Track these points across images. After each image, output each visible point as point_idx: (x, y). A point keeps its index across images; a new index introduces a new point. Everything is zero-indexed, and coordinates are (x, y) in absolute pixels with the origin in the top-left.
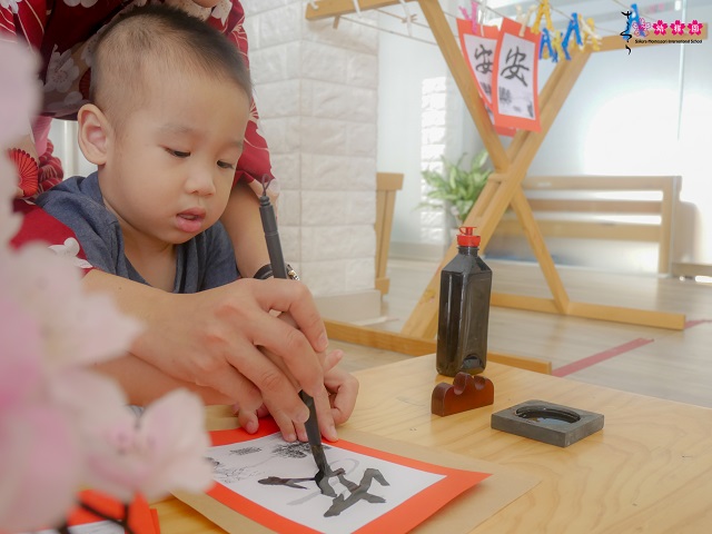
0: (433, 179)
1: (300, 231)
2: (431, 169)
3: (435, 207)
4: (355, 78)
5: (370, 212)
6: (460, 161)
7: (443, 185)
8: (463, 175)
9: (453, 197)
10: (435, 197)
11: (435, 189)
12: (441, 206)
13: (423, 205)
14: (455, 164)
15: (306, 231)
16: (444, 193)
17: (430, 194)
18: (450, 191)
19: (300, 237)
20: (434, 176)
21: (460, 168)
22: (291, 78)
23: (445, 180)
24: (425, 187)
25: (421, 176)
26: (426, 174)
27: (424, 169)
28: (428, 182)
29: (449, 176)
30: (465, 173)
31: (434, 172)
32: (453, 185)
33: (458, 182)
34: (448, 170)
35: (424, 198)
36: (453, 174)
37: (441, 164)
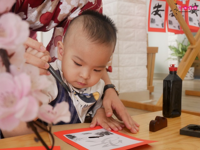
0: (173, 49)
1: (119, 69)
2: (172, 45)
3: (174, 59)
4: (138, 13)
5: (145, 61)
6: (183, 41)
7: (177, 51)
8: (184, 47)
9: (181, 55)
10: (174, 55)
11: (174, 52)
12: (176, 59)
13: (169, 58)
14: (181, 42)
15: (121, 69)
16: (177, 54)
17: (172, 54)
18: (179, 53)
19: (119, 71)
20: (173, 47)
21: (184, 44)
22: (115, 14)
23: (177, 49)
24: (170, 52)
25: (168, 48)
26: (170, 47)
27: (169, 45)
28: (171, 50)
29: (179, 47)
30: (185, 46)
31: (173, 46)
32: (180, 50)
33: (182, 49)
34: (178, 45)
35: (170, 56)
36: (180, 46)
37: (176, 43)
